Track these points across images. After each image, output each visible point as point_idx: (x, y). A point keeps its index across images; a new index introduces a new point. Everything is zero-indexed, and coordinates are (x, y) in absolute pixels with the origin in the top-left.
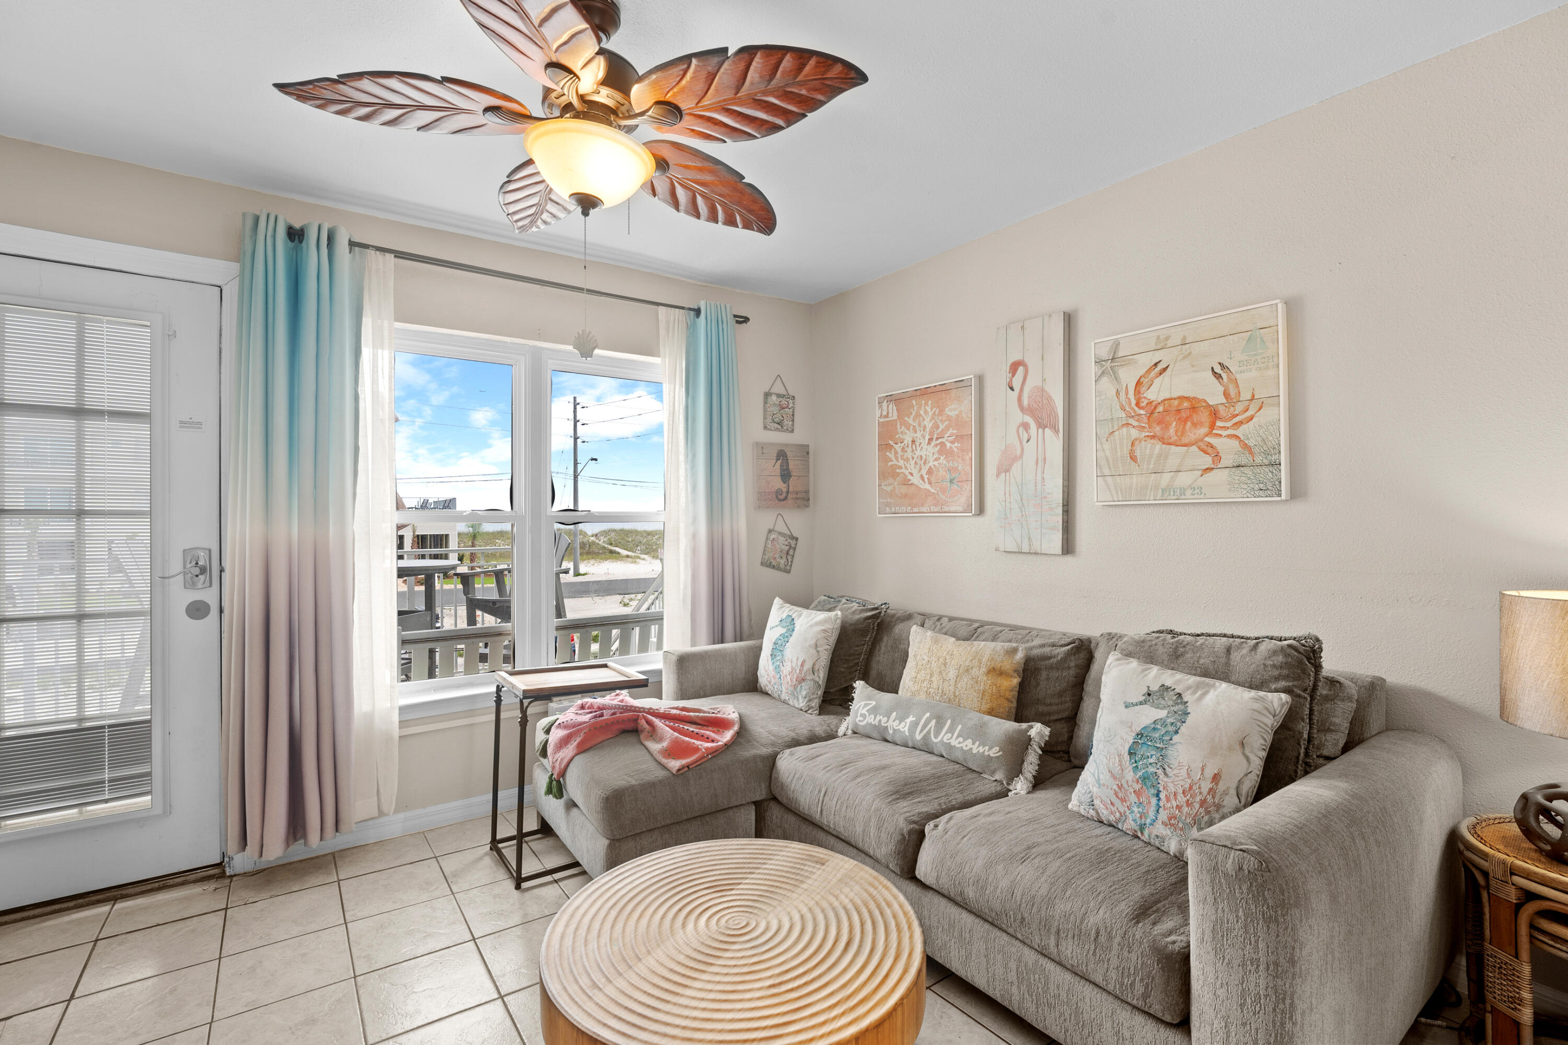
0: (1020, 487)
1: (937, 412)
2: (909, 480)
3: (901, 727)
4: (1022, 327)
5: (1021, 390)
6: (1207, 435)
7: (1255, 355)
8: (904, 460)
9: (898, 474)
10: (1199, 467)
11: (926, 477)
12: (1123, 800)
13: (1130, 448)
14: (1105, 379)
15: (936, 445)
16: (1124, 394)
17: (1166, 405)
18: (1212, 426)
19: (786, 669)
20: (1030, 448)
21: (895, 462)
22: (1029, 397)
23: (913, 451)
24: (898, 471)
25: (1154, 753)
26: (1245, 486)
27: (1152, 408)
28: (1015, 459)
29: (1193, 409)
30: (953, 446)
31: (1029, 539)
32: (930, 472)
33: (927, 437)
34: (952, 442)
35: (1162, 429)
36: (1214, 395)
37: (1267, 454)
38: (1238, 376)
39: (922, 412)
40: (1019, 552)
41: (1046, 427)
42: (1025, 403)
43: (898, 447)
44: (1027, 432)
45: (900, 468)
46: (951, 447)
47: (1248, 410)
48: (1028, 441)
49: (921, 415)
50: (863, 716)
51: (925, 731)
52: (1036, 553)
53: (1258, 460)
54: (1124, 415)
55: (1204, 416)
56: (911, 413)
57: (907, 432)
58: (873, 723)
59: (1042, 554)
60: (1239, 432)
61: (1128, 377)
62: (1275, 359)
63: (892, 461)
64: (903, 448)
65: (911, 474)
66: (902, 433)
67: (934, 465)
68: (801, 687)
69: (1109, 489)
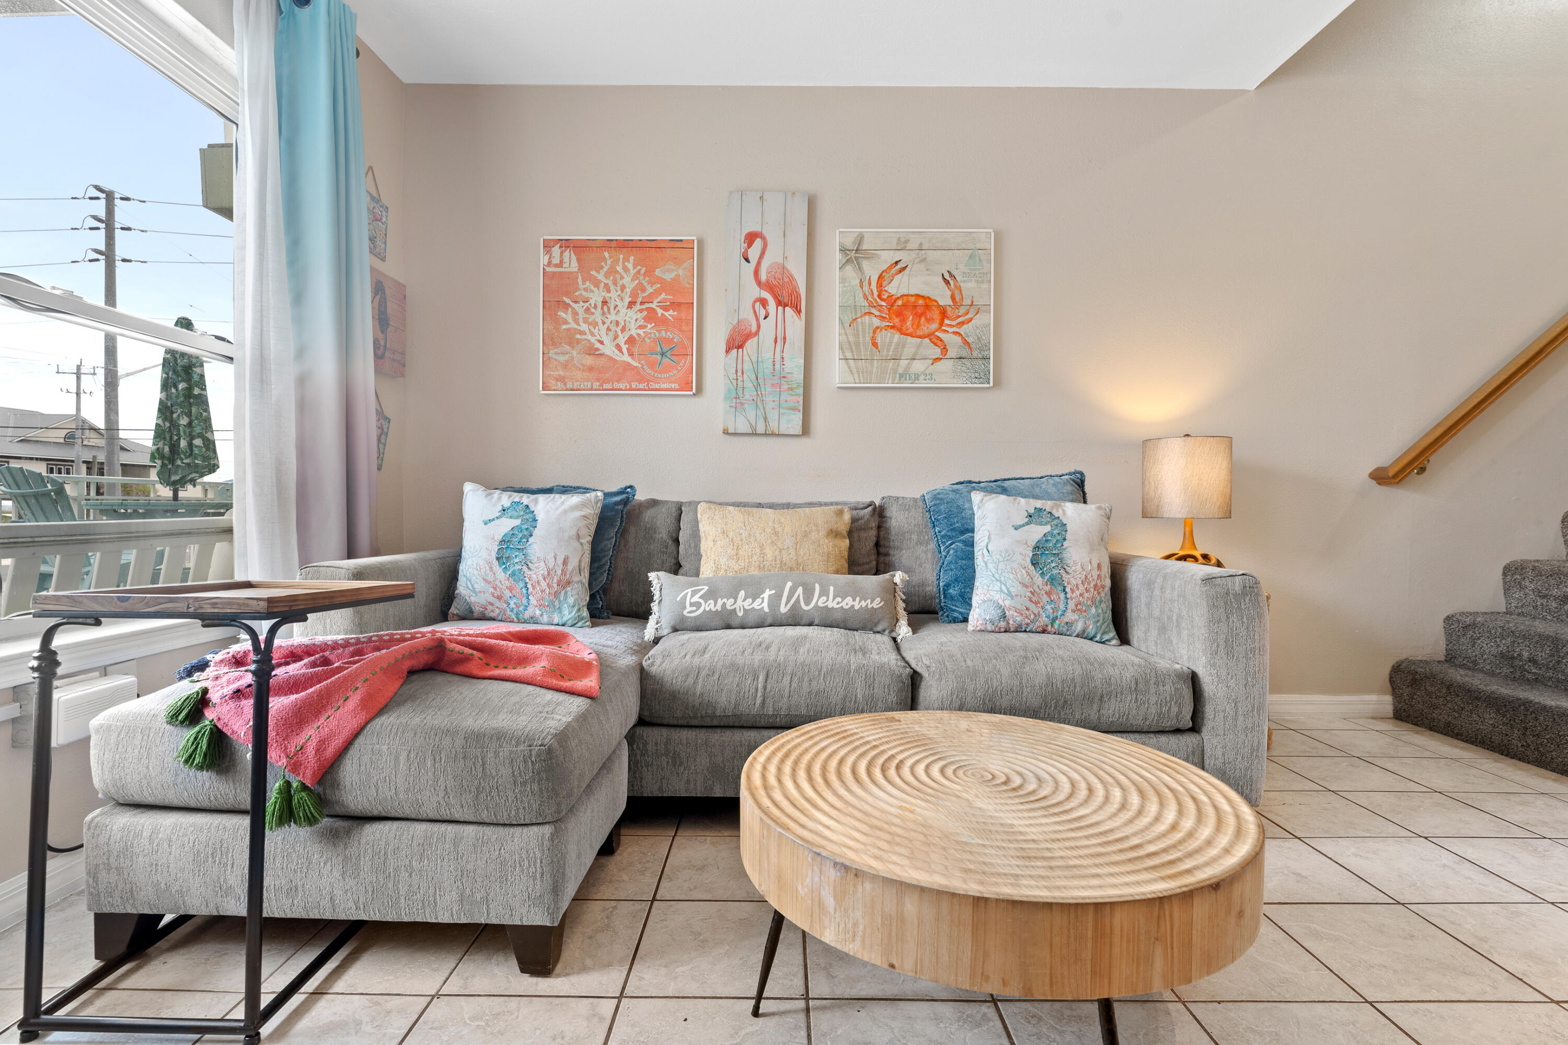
0: (755, 366)
1: (643, 271)
2: (597, 349)
3: (756, 605)
4: (761, 198)
5: (759, 263)
6: (937, 331)
7: (975, 270)
8: (590, 324)
9: (578, 341)
10: (931, 357)
11: (624, 348)
12: (1036, 603)
13: (871, 335)
14: (849, 268)
15: (641, 311)
16: (867, 285)
17: (905, 301)
18: (941, 324)
19: (537, 572)
20: (768, 327)
21: (573, 325)
22: (768, 272)
23: (604, 314)
24: (578, 336)
25: (1053, 559)
26: (965, 375)
27: (892, 301)
28: (749, 336)
29: (927, 307)
30: (666, 314)
31: (766, 419)
32: (631, 341)
33: (627, 300)
34: (666, 309)
35: (900, 321)
36: (943, 298)
37: (980, 350)
38: (962, 285)
39: (619, 268)
40: (753, 434)
41: (787, 306)
42: (763, 277)
43: (579, 307)
44: (765, 308)
45: (582, 333)
46: (662, 314)
47: (968, 313)
48: (766, 318)
49: (617, 272)
50: (698, 605)
51: (792, 601)
52: (773, 435)
53: (975, 353)
54: (867, 304)
55: (936, 314)
56: (602, 268)
57: (595, 289)
58: (714, 609)
59: (779, 435)
60: (962, 330)
61: (872, 270)
62: (988, 276)
63: (566, 322)
64: (588, 309)
65: (601, 343)
66: (586, 290)
67: (639, 335)
68: (566, 593)
69: (851, 371)
